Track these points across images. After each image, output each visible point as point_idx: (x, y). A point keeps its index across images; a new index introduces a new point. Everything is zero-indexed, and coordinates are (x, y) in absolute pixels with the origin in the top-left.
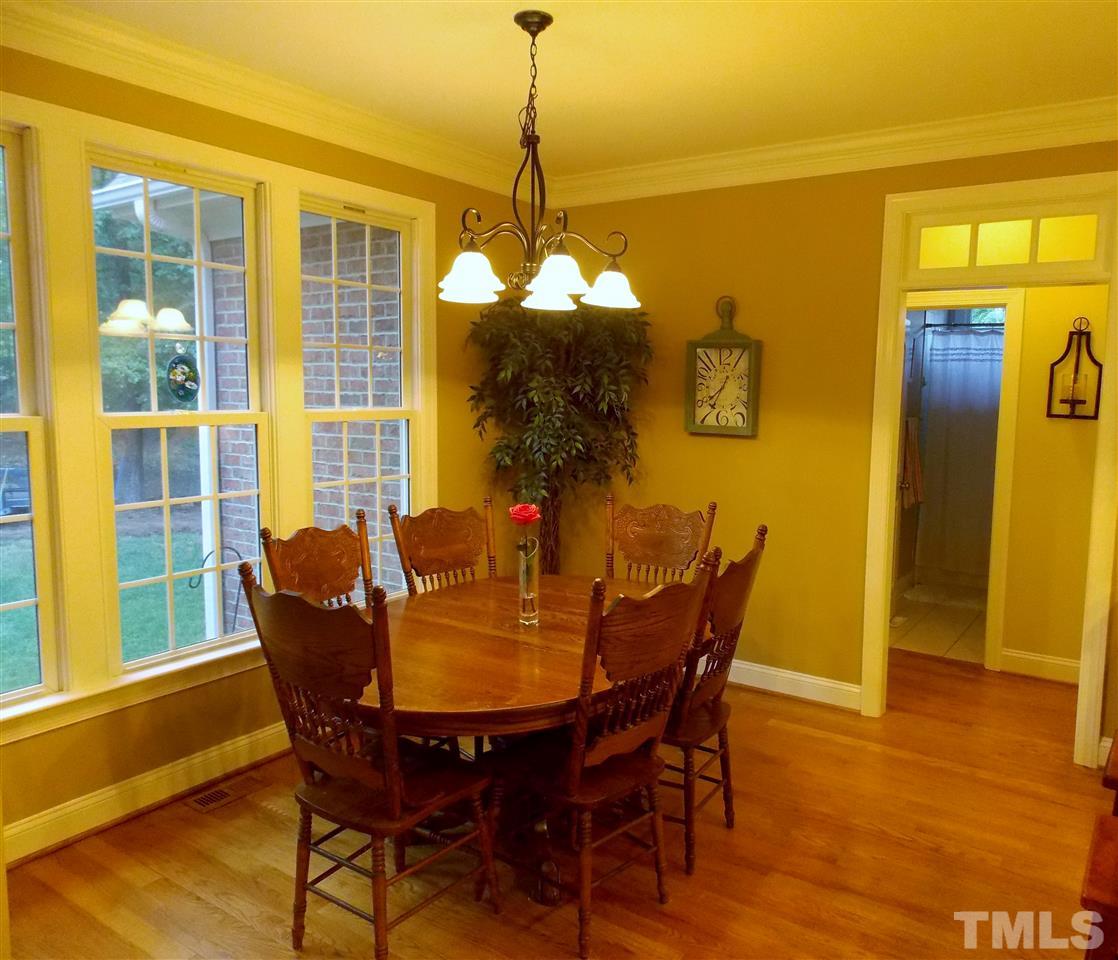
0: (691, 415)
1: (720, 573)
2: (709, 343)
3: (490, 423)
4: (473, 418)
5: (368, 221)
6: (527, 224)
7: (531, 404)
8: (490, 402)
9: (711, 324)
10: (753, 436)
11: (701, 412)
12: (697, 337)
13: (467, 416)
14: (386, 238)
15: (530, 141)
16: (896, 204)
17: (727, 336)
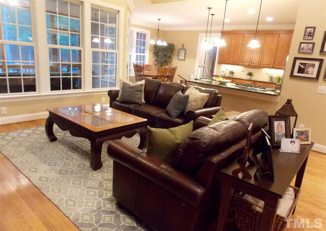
0: (178, 58)
1: (170, 69)
2: (181, 49)
3: (155, 57)
4: (153, 56)
5: (143, 33)
6: (158, 37)
7: (159, 55)
8: (155, 54)
9: (181, 47)
10: (184, 60)
11: (179, 57)
12: (179, 48)
13: (152, 56)
14: (145, 35)
15: (158, 30)
16: (200, 34)
17: (183, 48)
